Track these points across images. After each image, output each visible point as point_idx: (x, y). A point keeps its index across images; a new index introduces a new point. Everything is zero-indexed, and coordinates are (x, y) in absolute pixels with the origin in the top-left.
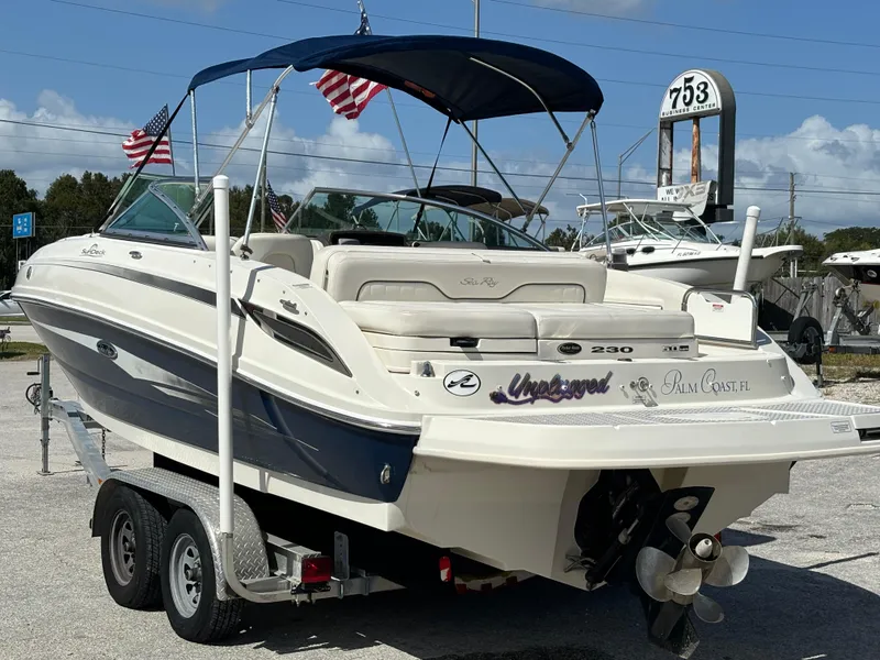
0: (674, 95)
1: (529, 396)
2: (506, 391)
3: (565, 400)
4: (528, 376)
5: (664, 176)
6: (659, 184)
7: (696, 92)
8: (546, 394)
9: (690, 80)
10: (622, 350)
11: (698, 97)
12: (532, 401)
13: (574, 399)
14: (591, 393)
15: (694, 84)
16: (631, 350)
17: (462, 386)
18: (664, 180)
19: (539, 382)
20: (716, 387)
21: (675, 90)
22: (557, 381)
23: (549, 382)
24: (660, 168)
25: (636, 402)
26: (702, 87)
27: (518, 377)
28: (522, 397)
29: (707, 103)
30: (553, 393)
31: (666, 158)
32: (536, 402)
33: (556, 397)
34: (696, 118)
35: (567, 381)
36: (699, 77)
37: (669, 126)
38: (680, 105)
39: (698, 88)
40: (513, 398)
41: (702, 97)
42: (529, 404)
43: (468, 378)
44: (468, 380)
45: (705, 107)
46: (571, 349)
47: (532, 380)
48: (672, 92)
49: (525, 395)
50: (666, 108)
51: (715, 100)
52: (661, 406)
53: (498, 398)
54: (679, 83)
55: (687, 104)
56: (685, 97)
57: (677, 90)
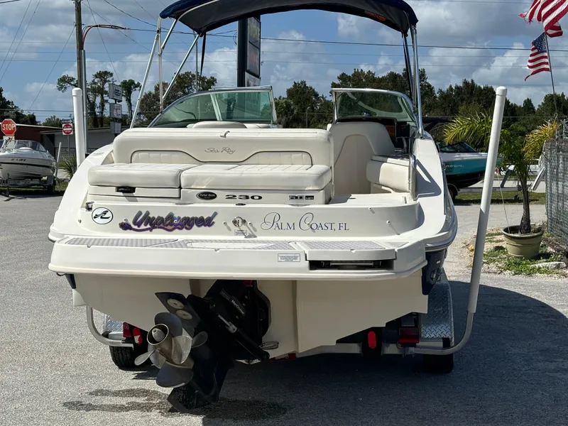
1: (148, 226)
2: (130, 222)
3: (177, 230)
4: (148, 213)
8: (162, 225)
10: (253, 197)
12: (151, 230)
13: (184, 229)
14: (199, 226)
16: (260, 198)
17: (102, 218)
19: (156, 217)
20: (314, 226)
22: (171, 217)
23: (164, 217)
25: (237, 234)
27: (140, 213)
28: (143, 227)
30: (167, 225)
32: (154, 230)
33: (169, 227)
35: (179, 218)
40: (136, 227)
42: (149, 231)
43: (105, 213)
44: (105, 214)
46: (208, 196)
47: (151, 216)
49: (145, 225)
52: (259, 238)
53: (125, 226)
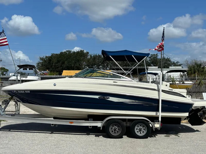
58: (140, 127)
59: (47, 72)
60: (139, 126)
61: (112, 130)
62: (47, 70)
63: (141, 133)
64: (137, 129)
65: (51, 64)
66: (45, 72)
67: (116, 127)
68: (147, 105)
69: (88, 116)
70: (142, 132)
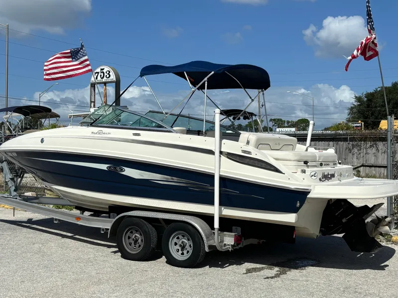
0: (96, 74)
5: (92, 104)
6: (91, 107)
7: (105, 74)
9: (103, 69)
11: (106, 76)
15: (105, 71)
17: (314, 176)
18: (92, 105)
21: (97, 73)
24: (91, 101)
26: (108, 72)
29: (110, 78)
31: (93, 97)
34: (105, 83)
36: (106, 69)
37: (93, 85)
38: (99, 78)
39: (106, 73)
41: (108, 76)
45: (109, 80)
48: (95, 73)
50: (93, 79)
51: (113, 77)
54: (98, 70)
55: (102, 78)
56: (101, 75)
57: (98, 73)
58: (183, 240)
59: (358, 125)
60: (180, 237)
61: (131, 241)
62: (360, 122)
63: (183, 254)
64: (176, 244)
65: (373, 109)
66: (355, 125)
67: (138, 235)
68: (197, 188)
69: (109, 207)
70: (185, 252)
